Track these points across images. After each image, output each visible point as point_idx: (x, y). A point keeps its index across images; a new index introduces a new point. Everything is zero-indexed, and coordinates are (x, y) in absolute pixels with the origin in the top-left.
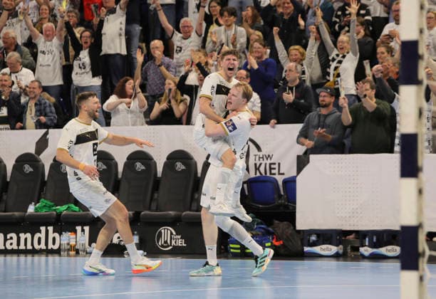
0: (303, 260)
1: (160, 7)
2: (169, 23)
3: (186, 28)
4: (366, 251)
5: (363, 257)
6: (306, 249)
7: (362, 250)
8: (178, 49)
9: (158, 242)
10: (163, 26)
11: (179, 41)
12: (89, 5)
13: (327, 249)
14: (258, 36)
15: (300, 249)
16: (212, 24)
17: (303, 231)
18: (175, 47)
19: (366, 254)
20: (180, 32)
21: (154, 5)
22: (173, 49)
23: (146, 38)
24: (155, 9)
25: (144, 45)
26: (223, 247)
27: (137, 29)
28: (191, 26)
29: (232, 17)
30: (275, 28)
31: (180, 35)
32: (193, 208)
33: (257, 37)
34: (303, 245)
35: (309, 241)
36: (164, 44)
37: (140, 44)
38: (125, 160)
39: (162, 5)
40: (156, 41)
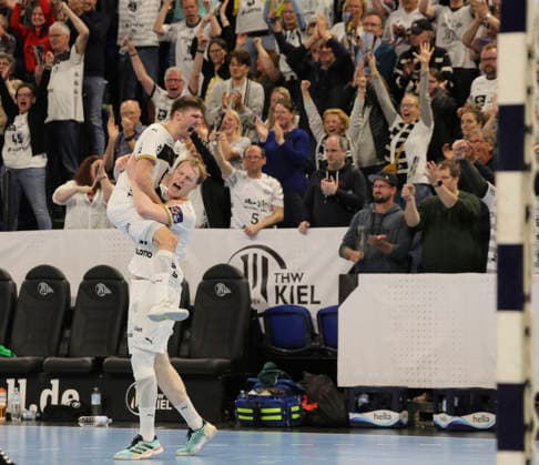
0: (348, 432)
1: (135, 51)
2: (149, 74)
3: (173, 83)
4: (443, 419)
5: (439, 430)
6: (352, 416)
7: (437, 418)
8: (162, 113)
9: (130, 404)
10: (139, 79)
11: (162, 101)
12: (30, 47)
13: (385, 417)
14: (283, 94)
15: (343, 416)
16: (213, 76)
17: (348, 388)
18: (157, 111)
19: (443, 424)
20: (164, 88)
21: (126, 48)
22: (154, 113)
23: (115, 97)
24: (127, 53)
25: (110, 107)
26: (226, 412)
27: (101, 83)
28: (181, 80)
29: (244, 66)
30: (304, 82)
31: (165, 93)
32: (181, 353)
33: (282, 97)
34: (348, 411)
35: (357, 403)
36: (141, 106)
37: (105, 106)
38: (81, 279)
39: (137, 48)
40: (130, 102)
